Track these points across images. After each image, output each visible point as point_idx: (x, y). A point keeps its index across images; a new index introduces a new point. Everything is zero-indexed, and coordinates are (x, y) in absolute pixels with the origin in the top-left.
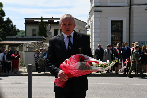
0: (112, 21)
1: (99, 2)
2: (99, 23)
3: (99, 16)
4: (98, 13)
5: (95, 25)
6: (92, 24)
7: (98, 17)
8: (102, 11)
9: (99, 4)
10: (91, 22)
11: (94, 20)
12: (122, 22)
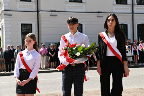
0: (22, 24)
1: (9, 7)
2: (10, 26)
3: (10, 19)
4: (8, 16)
5: (5, 28)
6: (2, 27)
7: (8, 21)
8: (12, 15)
9: (9, 9)
10: (1, 25)
11: (4, 23)
12: (31, 25)
